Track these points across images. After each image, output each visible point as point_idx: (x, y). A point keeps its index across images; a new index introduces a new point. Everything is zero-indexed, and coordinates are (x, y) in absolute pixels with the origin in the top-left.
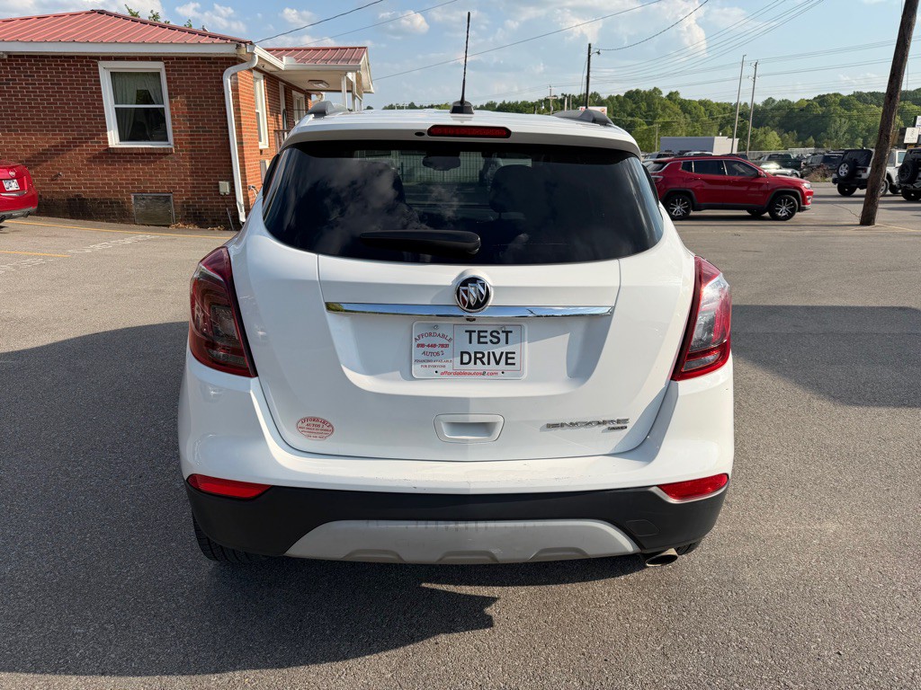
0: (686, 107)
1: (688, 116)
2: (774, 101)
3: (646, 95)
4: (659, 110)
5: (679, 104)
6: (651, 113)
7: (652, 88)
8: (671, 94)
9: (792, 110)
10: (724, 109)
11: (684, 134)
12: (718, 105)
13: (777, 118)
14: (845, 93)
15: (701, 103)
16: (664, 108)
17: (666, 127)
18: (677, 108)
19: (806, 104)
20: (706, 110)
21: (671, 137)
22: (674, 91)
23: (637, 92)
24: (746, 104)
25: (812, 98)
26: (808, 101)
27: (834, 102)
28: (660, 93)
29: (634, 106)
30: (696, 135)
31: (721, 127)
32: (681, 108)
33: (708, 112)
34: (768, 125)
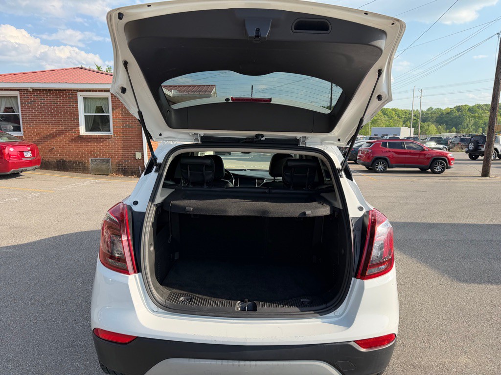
0: (384, 111)
1: (386, 116)
2: (432, 109)
9: (442, 113)
10: (405, 113)
11: (384, 126)
12: (402, 111)
13: (434, 118)
14: (471, 105)
15: (393, 110)
17: (374, 122)
18: (380, 113)
19: (450, 110)
20: (396, 113)
21: (377, 128)
25: (453, 107)
27: (465, 109)
30: (391, 126)
31: (404, 122)
32: (382, 112)
33: (397, 115)
34: (430, 121)
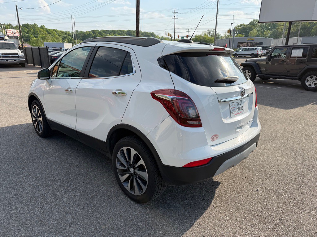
0: (48, 31)
1: (50, 35)
2: (78, 31)
3: (32, 26)
4: (39, 32)
5: (46, 30)
6: (35, 33)
7: (34, 24)
8: (41, 26)
9: (85, 35)
10: (63, 33)
11: (51, 41)
12: (60, 31)
13: (81, 37)
14: (100, 30)
15: (54, 30)
16: (40, 31)
17: (44, 38)
18: (45, 32)
19: (89, 33)
20: (56, 33)
21: (46, 42)
22: (43, 25)
23: (28, 25)
24: (69, 31)
25: (90, 31)
26: (89, 32)
27: (97, 32)
28: (37, 25)
29: (28, 30)
30: (55, 42)
31: (63, 39)
32: (47, 32)
33: (57, 34)
34: (79, 39)
